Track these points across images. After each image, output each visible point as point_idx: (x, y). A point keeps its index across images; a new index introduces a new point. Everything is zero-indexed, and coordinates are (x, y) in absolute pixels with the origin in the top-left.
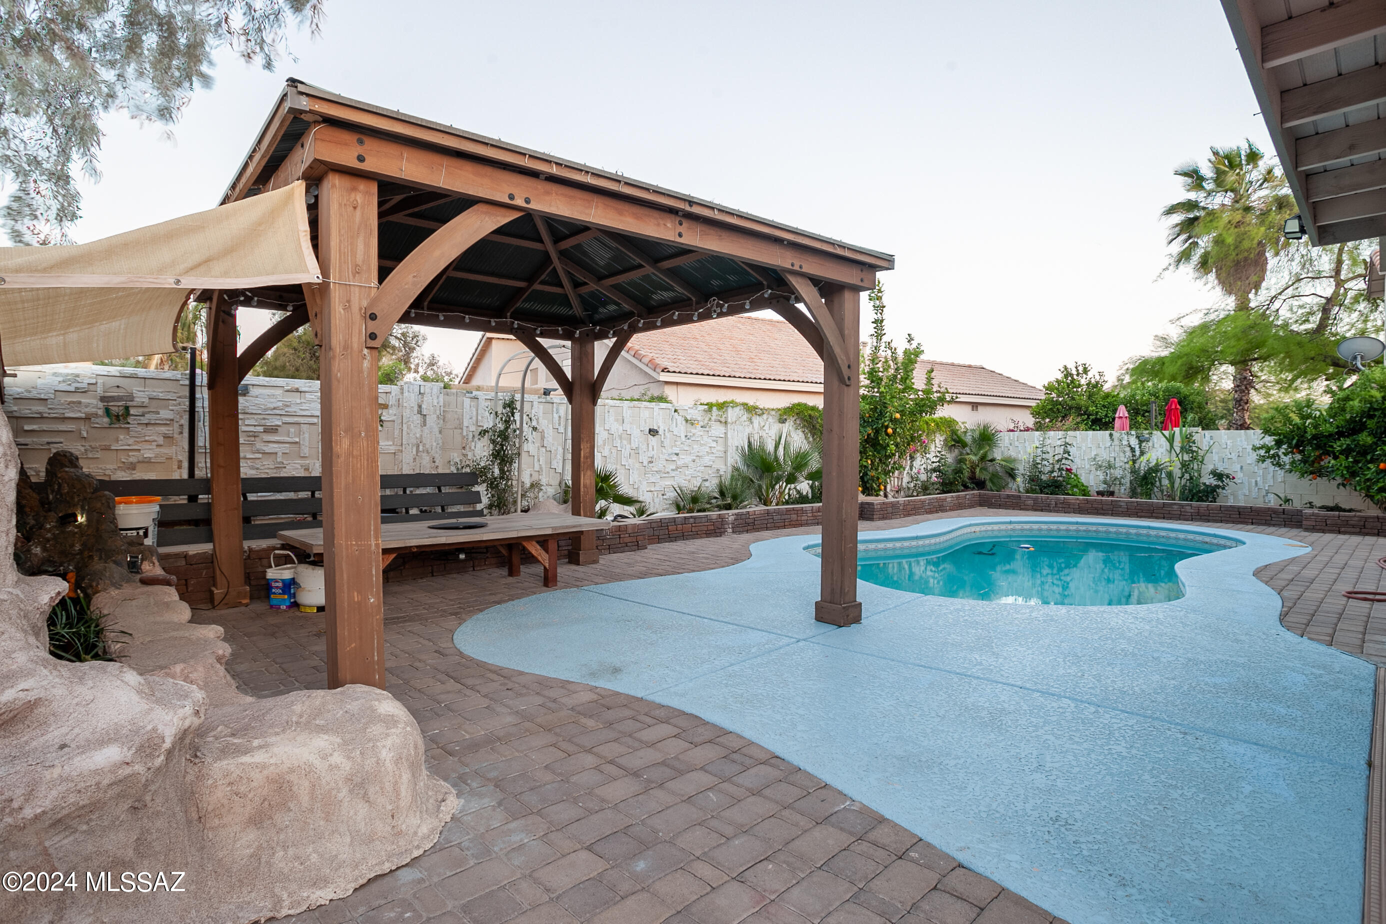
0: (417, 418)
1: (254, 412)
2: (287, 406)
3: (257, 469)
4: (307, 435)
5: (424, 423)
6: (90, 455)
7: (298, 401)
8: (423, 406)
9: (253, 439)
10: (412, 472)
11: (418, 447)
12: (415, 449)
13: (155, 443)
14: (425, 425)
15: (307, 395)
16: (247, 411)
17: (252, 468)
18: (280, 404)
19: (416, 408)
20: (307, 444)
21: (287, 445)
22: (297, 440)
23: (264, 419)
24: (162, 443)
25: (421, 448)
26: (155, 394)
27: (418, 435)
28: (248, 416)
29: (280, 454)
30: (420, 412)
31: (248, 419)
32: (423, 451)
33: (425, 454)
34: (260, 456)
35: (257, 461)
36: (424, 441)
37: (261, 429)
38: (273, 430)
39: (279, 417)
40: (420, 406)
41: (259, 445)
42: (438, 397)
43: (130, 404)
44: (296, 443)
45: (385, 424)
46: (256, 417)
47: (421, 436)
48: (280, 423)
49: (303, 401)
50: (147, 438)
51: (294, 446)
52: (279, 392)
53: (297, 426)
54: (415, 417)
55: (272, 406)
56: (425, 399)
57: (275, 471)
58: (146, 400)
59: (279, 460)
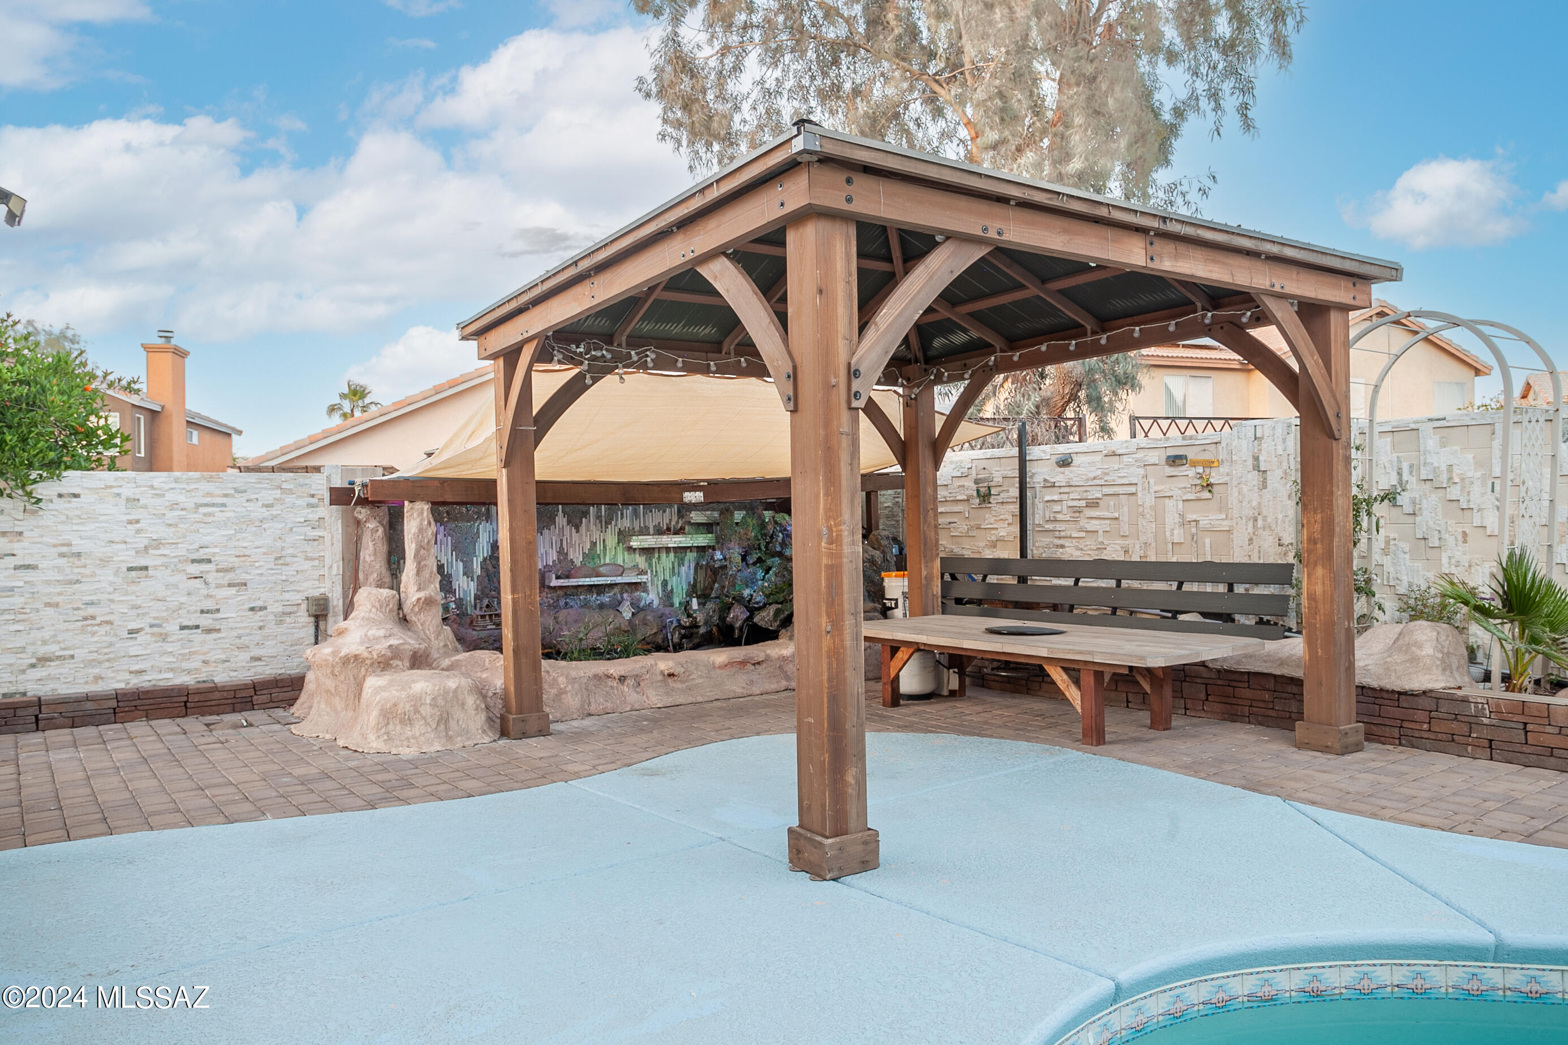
0: (1254, 478)
1: (1077, 484)
2: (1106, 474)
3: (1082, 550)
4: (1126, 509)
5: (1264, 485)
6: (970, 534)
7: (1116, 467)
8: (1261, 458)
9: (1077, 515)
10: (1246, 560)
11: (1256, 520)
12: (1250, 524)
13: (1006, 522)
14: (1265, 487)
15: (1125, 458)
16: (1073, 483)
17: (1078, 548)
18: (1099, 472)
19: (1250, 462)
20: (1126, 519)
21: (1108, 522)
22: (1116, 515)
23: (1086, 491)
24: (1011, 521)
25: (1260, 523)
26: (1006, 472)
27: (1255, 503)
28: (1073, 489)
29: (1101, 532)
30: (1257, 467)
31: (1072, 492)
32: (1264, 529)
33: (1267, 533)
34: (1083, 534)
35: (1081, 541)
36: (1264, 513)
37: (1083, 503)
38: (1093, 504)
39: (1099, 488)
40: (1256, 459)
41: (1083, 523)
42: (1284, 440)
43: (991, 484)
44: (1116, 519)
45: (1215, 489)
46: (1078, 489)
47: (1259, 504)
48: (1100, 496)
49: (1121, 466)
50: (1002, 517)
51: (1115, 522)
52: (1098, 458)
53: (1116, 498)
54: (1250, 476)
55: (1092, 475)
56: (1264, 446)
57: (1096, 552)
58: (1001, 480)
59: (1100, 539)
